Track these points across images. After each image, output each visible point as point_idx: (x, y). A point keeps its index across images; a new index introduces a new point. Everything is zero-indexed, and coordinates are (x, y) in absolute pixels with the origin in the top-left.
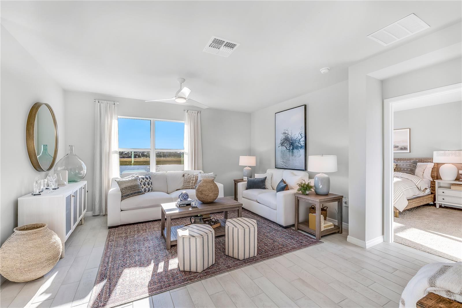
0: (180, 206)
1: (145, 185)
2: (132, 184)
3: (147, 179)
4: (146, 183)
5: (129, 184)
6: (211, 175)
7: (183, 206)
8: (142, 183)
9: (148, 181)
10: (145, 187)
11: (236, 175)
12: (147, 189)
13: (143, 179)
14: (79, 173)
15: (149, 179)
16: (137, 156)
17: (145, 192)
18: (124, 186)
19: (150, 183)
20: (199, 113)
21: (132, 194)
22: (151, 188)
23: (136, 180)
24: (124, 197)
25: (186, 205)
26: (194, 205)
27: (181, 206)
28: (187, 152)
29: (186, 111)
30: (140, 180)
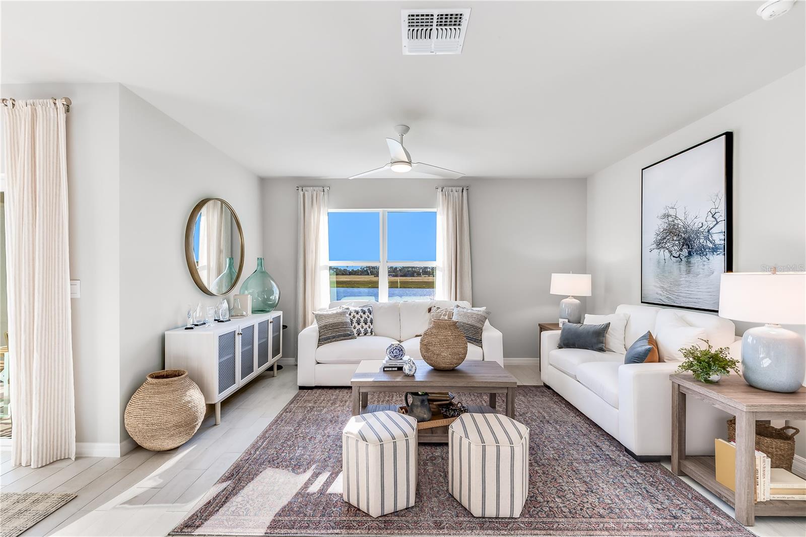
0: (385, 369)
1: (359, 324)
2: (335, 321)
3: (364, 313)
4: (362, 320)
5: (331, 321)
6: (476, 312)
7: (391, 369)
8: (355, 320)
9: (364, 316)
10: (358, 327)
11: (545, 313)
12: (362, 331)
13: (357, 313)
14: (268, 299)
15: (367, 313)
16: (415, 274)
17: (359, 335)
18: (323, 323)
19: (369, 321)
20: (465, 191)
21: (334, 337)
22: (369, 330)
23: (343, 314)
24: (323, 340)
25: (396, 369)
26: (407, 371)
27: (388, 369)
28: (441, 266)
29: (440, 190)
30: (352, 315)
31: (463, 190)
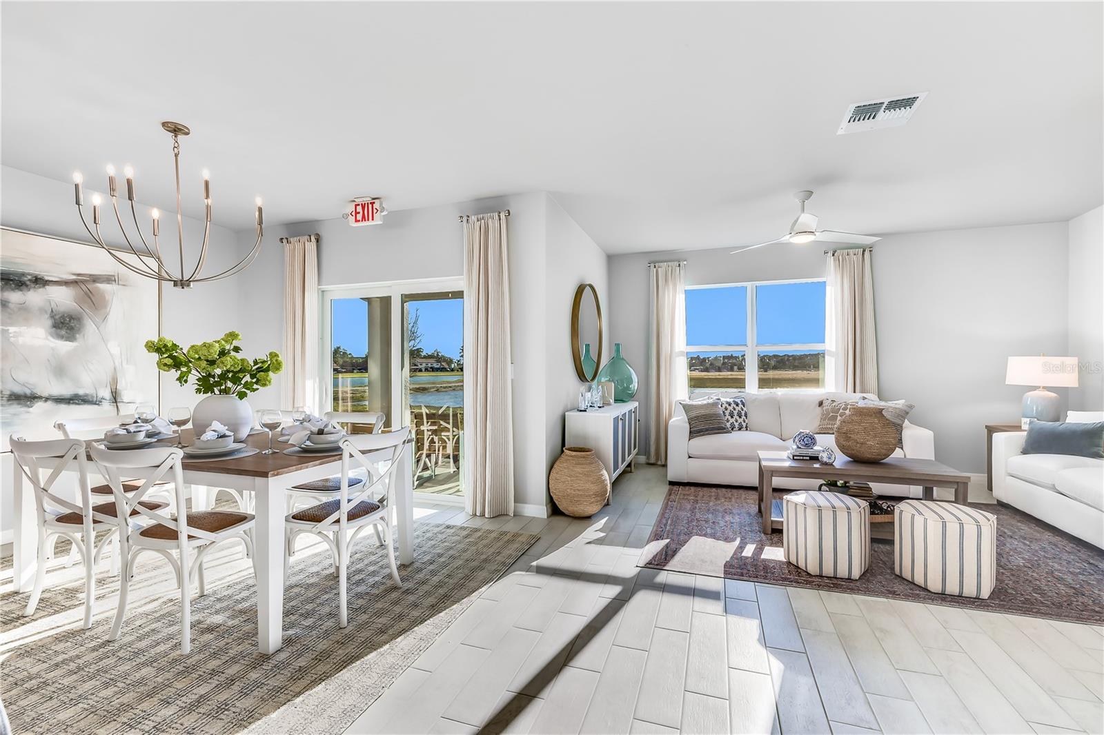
1: (732, 417)
2: (708, 412)
3: (737, 405)
4: (735, 413)
5: (703, 412)
8: (727, 413)
9: (738, 408)
10: (732, 420)
12: (737, 425)
13: (730, 405)
15: (741, 406)
17: (732, 429)
18: (694, 414)
19: (743, 414)
20: (867, 254)
21: (707, 430)
22: (744, 425)
23: (715, 405)
24: (694, 433)
26: (825, 459)
27: (798, 458)
28: (833, 349)
29: (830, 254)
30: (724, 406)
31: (864, 251)
